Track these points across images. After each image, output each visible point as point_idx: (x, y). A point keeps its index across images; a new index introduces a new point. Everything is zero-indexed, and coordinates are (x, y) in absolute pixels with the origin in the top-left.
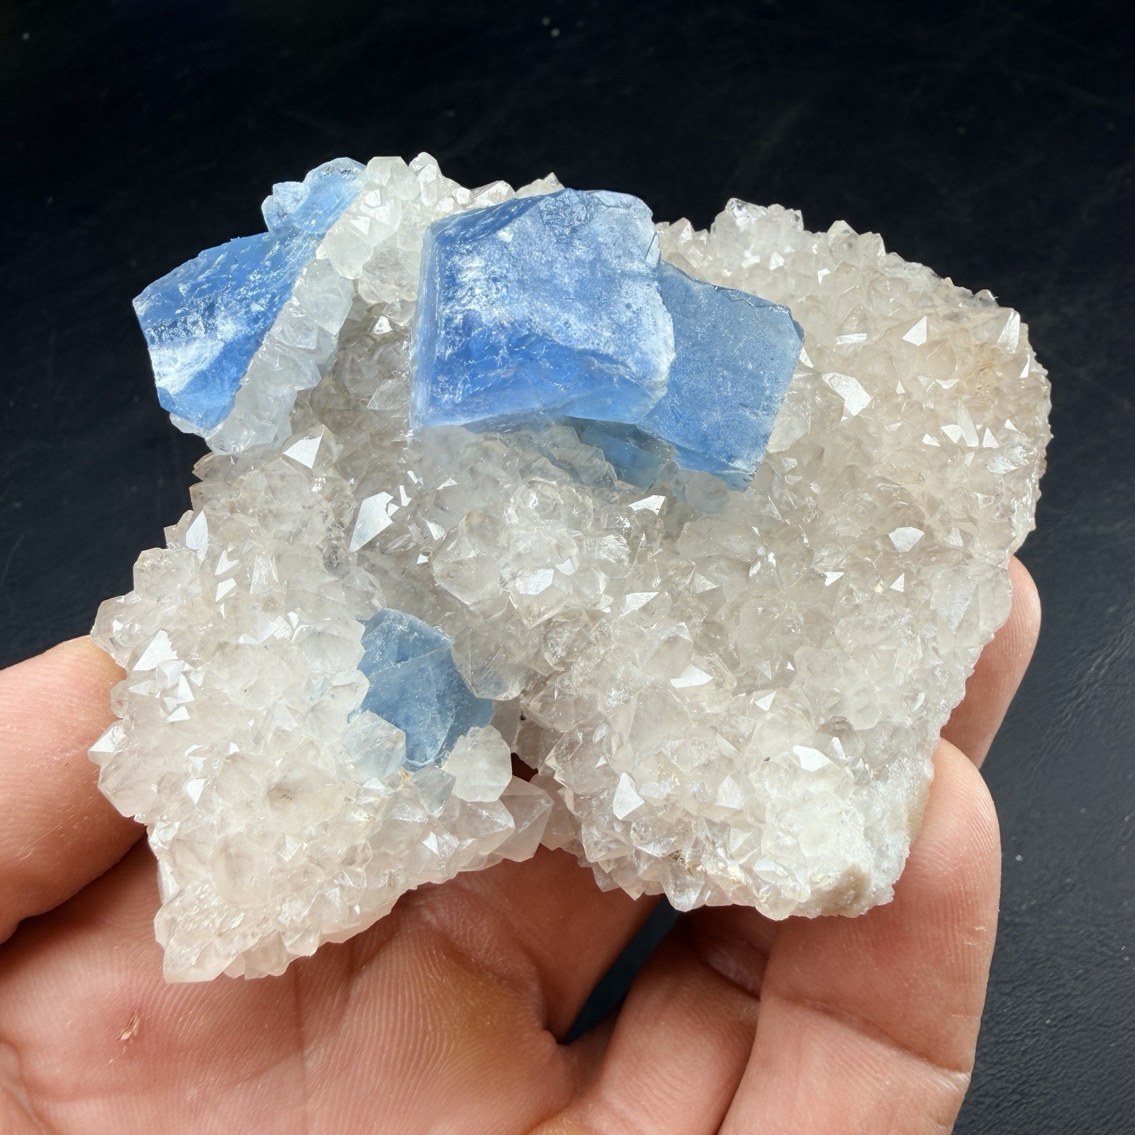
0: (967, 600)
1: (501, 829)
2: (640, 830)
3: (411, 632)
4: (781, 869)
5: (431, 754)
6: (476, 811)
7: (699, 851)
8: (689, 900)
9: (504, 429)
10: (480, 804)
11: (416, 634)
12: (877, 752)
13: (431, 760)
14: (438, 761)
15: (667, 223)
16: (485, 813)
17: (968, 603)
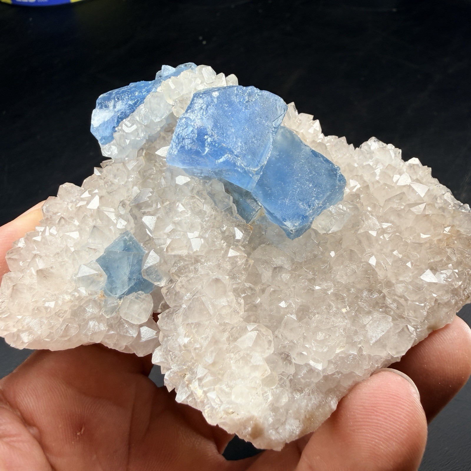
0: (383, 331)
1: (130, 335)
2: (173, 356)
3: (130, 241)
4: (218, 400)
5: (119, 293)
6: (123, 323)
7: (193, 377)
8: (182, 398)
9: (200, 177)
10: (127, 322)
11: (131, 242)
12: (299, 377)
13: (117, 296)
14: (120, 298)
15: (337, 137)
16: (126, 326)
17: (383, 333)
